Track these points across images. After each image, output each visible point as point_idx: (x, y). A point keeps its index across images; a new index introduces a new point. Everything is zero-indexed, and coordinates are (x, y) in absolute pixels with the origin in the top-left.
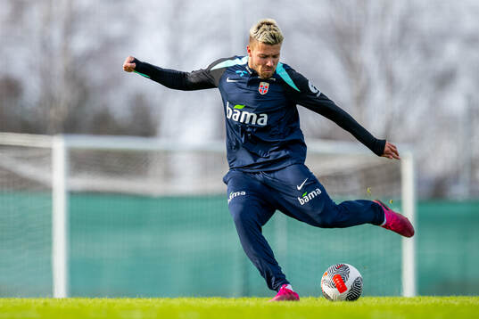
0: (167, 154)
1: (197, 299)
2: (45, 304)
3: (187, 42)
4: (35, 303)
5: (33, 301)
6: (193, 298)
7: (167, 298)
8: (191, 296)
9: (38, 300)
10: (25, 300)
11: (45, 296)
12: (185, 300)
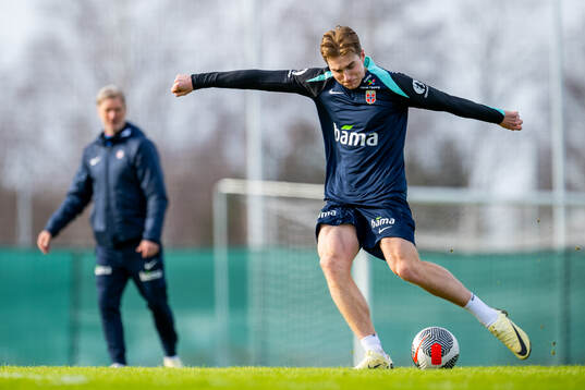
0: (480, 206)
1: (514, 368)
2: (344, 374)
3: (500, 84)
4: (334, 373)
5: (330, 370)
6: (509, 367)
7: (481, 367)
8: (506, 365)
9: (337, 370)
10: (323, 370)
11: (344, 366)
12: (501, 369)
